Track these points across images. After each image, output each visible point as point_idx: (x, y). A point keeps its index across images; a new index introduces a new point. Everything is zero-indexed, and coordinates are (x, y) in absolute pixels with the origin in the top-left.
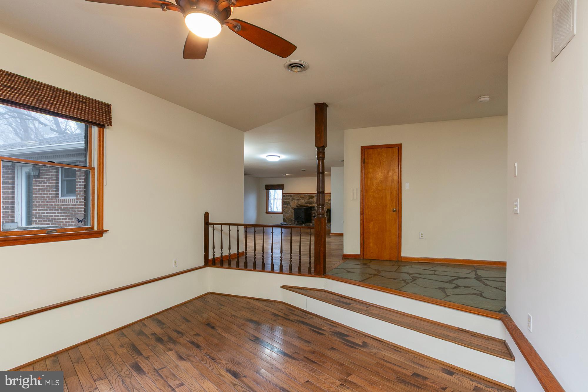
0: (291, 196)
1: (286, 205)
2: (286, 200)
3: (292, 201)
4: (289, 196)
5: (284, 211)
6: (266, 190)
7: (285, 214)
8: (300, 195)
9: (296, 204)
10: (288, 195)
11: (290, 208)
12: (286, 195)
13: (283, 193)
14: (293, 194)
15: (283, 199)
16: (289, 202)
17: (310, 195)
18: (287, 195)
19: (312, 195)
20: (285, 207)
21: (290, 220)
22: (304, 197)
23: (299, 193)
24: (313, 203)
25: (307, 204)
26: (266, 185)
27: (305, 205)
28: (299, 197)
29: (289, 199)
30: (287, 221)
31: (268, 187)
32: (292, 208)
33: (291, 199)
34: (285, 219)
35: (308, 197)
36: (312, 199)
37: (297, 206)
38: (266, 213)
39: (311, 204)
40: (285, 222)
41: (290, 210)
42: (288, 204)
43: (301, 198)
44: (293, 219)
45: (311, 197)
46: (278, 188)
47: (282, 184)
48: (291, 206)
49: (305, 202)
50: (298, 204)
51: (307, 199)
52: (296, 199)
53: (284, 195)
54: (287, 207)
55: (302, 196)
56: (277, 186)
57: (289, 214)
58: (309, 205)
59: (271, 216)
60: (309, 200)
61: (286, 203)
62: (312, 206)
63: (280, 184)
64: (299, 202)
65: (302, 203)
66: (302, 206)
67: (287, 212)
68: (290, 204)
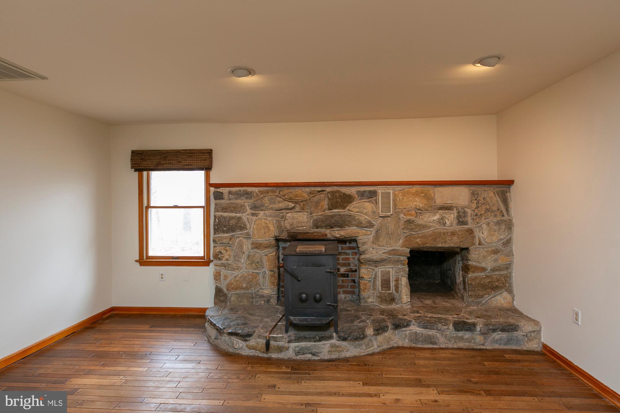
0: (248, 195)
1: (227, 232)
2: (225, 214)
3: (253, 215)
4: (239, 195)
5: (220, 259)
6: (137, 173)
7: (223, 272)
8: (286, 191)
9: (273, 231)
10: (236, 193)
11: (247, 246)
12: (225, 190)
13: (209, 185)
14: (256, 190)
16: (239, 218)
17: (333, 192)
18: (230, 193)
19: (344, 190)
20: (224, 241)
21: (246, 293)
22: (310, 199)
23: (286, 184)
24: (348, 226)
25: (321, 227)
26: (133, 152)
27: (312, 233)
28: (285, 200)
29: (241, 206)
30: (233, 298)
31: (146, 160)
32: (253, 244)
33: (247, 207)
34: (225, 290)
35: (326, 199)
36: (344, 208)
37: (276, 237)
38: (136, 261)
39: (338, 229)
40: (223, 302)
41: (244, 253)
42: (236, 230)
43: (296, 203)
44: (258, 291)
45: (341, 201)
46: (188, 165)
47: (203, 150)
48: (248, 236)
49: (312, 220)
50: (280, 228)
51: (322, 206)
52: (271, 209)
53: (218, 190)
54: (230, 239)
55: (297, 196)
56: (182, 158)
57: (242, 271)
58: (333, 234)
59: (162, 275)
60: (332, 211)
61: (225, 227)
62: (341, 236)
63: (197, 150)
64: (286, 221)
65: (299, 225)
66: (300, 237)
67: (230, 262)
68: (243, 227)
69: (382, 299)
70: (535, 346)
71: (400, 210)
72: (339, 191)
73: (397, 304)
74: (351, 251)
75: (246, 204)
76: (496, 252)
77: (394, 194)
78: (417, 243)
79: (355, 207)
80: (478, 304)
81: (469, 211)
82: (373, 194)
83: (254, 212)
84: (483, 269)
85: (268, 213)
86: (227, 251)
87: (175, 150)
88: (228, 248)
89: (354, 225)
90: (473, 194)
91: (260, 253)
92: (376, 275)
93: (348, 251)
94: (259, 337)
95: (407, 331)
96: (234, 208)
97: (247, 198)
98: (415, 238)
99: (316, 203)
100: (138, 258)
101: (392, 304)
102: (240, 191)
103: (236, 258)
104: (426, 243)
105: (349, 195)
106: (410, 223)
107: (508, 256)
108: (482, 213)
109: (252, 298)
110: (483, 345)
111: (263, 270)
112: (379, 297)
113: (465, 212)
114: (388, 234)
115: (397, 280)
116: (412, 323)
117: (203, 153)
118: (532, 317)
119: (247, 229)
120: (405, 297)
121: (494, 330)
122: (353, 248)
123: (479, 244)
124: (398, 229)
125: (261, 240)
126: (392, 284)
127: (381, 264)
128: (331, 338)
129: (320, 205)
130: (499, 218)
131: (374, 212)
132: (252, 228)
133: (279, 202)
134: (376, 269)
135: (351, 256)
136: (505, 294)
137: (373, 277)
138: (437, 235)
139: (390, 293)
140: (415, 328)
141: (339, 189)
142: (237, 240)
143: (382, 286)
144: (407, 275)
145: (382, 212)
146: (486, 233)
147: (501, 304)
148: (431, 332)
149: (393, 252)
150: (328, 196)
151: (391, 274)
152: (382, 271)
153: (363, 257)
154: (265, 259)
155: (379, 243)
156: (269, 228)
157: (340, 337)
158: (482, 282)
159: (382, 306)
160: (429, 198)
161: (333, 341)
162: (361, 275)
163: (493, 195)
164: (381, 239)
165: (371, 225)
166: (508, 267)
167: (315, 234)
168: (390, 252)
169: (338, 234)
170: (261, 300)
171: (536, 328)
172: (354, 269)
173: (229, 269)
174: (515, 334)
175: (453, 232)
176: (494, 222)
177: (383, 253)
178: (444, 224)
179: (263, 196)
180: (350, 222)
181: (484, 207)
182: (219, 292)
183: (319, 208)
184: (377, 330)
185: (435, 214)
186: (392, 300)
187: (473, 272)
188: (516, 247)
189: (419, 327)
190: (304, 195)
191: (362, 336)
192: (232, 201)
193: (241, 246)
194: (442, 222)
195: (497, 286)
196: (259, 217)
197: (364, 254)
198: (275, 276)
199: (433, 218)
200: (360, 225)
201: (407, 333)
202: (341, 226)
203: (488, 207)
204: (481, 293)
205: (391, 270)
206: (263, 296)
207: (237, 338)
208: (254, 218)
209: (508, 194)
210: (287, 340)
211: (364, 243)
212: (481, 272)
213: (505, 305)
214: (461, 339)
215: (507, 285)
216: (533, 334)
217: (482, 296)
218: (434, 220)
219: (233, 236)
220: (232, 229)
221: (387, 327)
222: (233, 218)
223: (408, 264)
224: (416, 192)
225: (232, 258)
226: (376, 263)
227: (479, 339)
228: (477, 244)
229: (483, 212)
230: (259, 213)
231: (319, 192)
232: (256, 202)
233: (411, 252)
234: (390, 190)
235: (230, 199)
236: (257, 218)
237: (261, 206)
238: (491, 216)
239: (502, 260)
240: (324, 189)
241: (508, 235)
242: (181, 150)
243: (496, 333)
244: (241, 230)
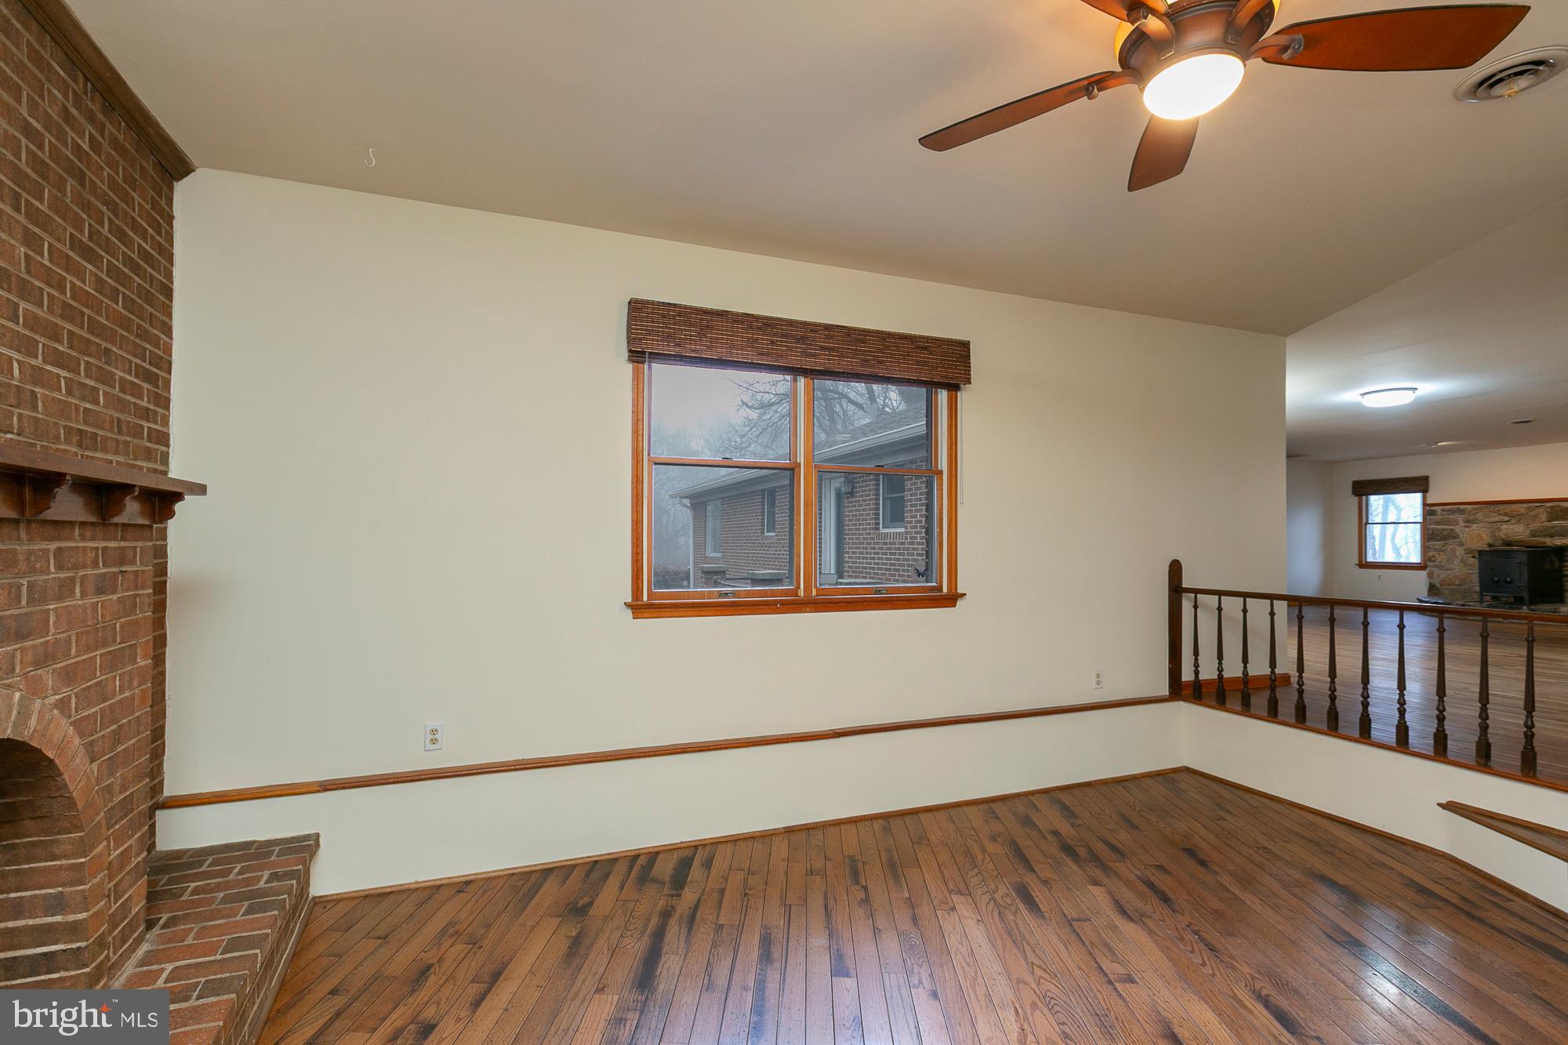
0: (1461, 511)
1: (1440, 540)
2: (1438, 527)
3: (1466, 527)
4: (1453, 512)
5: (1433, 562)
6: (1357, 498)
7: (1436, 571)
8: (1502, 507)
9: (1487, 539)
10: (1449, 510)
11: (1460, 551)
12: (1438, 509)
13: (1425, 505)
14: (1470, 507)
15: (1424, 525)
16: (1453, 530)
18: (1443, 510)
20: (1437, 547)
21: (1458, 588)
22: (1527, 513)
23: (1501, 502)
25: (1540, 536)
26: (1355, 481)
27: (1529, 542)
28: (1499, 515)
29: (1454, 521)
30: (1445, 590)
31: (1366, 487)
32: (1465, 550)
33: (1461, 521)
34: (1438, 586)
35: (1546, 513)
38: (1356, 565)
40: (1437, 595)
41: (1456, 557)
42: (1450, 539)
43: (1512, 516)
45: (1563, 514)
46: (1406, 489)
47: (1420, 476)
48: (1461, 544)
49: (1529, 530)
50: (1494, 536)
51: (1541, 519)
52: (1485, 522)
53: (1432, 508)
54: (1443, 546)
55: (1512, 511)
56: (1400, 484)
57: (1455, 571)
59: (1379, 575)
60: (1552, 522)
61: (1440, 536)
63: (1414, 476)
64: (1501, 531)
65: (1514, 534)
66: (1515, 544)
67: (1443, 564)
68: (1456, 537)
72: (1559, 506)
75: (1459, 519)
83: (1467, 524)
85: (1481, 525)
86: (1440, 555)
87: (1395, 478)
88: (1441, 553)
96: (1447, 521)
97: (1460, 514)
99: (1534, 516)
100: (1357, 562)
102: (1453, 508)
103: (1449, 561)
109: (1466, 593)
117: (1419, 479)
119: (1459, 538)
125: (1474, 547)
129: (1539, 517)
132: (1464, 537)
133: (1493, 517)
141: (1560, 504)
142: (1451, 546)
150: (1548, 510)
154: (1472, 564)
156: (1482, 537)
169: (1560, 543)
173: (1442, 570)
179: (1475, 511)
182: (1432, 586)
183: (1537, 520)
190: (1519, 509)
192: (1445, 516)
193: (1454, 551)
196: (1473, 528)
208: (1467, 529)
219: (1446, 543)
220: (1445, 538)
222: (1447, 529)
225: (1445, 561)
230: (1473, 525)
231: (1537, 506)
232: (1469, 517)
235: (1443, 515)
236: (1470, 530)
237: (1475, 520)
240: (1543, 505)
242: (1398, 479)
244: (1454, 539)
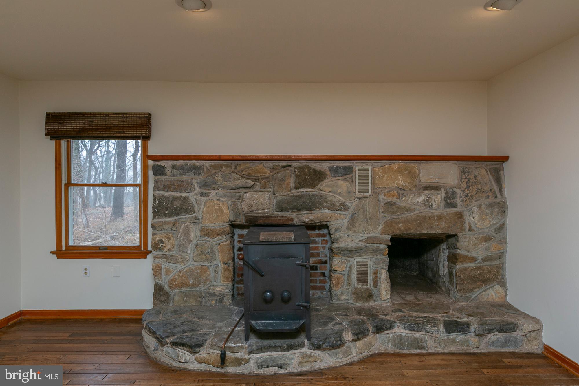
0: (197, 170)
1: (170, 215)
2: (168, 194)
3: (202, 194)
4: (185, 170)
5: (160, 249)
6: (53, 142)
7: (165, 265)
8: (243, 165)
9: (228, 215)
10: (181, 168)
11: (195, 233)
12: (167, 164)
13: (146, 157)
14: (207, 163)
15: (146, 189)
16: (186, 199)
17: (300, 168)
18: (174, 167)
19: (314, 165)
20: (166, 227)
21: (193, 292)
22: (273, 176)
23: (244, 157)
24: (318, 208)
25: (287, 210)
26: (48, 114)
27: (275, 217)
28: (242, 177)
29: (188, 184)
30: (177, 298)
31: (65, 125)
32: (202, 230)
33: (196, 185)
34: (167, 288)
35: (293, 176)
36: (314, 187)
37: (232, 221)
38: (52, 253)
39: (307, 212)
40: (165, 303)
41: (191, 241)
42: (181, 213)
43: (256, 180)
44: (208, 288)
45: (311, 178)
46: (120, 132)
47: (139, 114)
48: (196, 221)
49: (275, 202)
50: (236, 210)
51: (288, 185)
52: (226, 187)
53: (159, 163)
54: (174, 225)
55: (257, 171)
56: (112, 124)
57: (189, 264)
58: (301, 219)
59: (86, 269)
60: (300, 190)
61: (167, 209)
62: (310, 220)
63: (132, 114)
64: (244, 202)
65: (259, 207)
66: (261, 222)
67: (173, 253)
68: (190, 210)
69: (358, 296)
70: (535, 347)
71: (380, 190)
72: (308, 167)
73: (375, 301)
74: (321, 239)
75: (194, 181)
76: (487, 239)
77: (373, 171)
78: (399, 229)
79: (327, 186)
80: (468, 299)
81: (458, 192)
82: (348, 170)
83: (203, 191)
84: (474, 259)
85: (221, 192)
86: (169, 239)
87: (103, 114)
88: (171, 236)
89: (326, 208)
90: (463, 171)
91: (211, 241)
92: (350, 267)
93: (317, 239)
94: (212, 347)
95: (390, 334)
96: (179, 185)
97: (195, 174)
98: (396, 223)
99: (280, 181)
100: (54, 249)
101: (369, 301)
102: (187, 165)
103: (181, 248)
104: (409, 229)
105: (321, 171)
106: (391, 205)
107: (501, 244)
108: (472, 193)
109: (201, 297)
110: (477, 348)
111: (215, 262)
112: (354, 293)
113: (453, 193)
114: (366, 218)
115: (376, 273)
116: (396, 324)
117: (139, 117)
118: (530, 314)
119: (194, 212)
120: (384, 293)
121: (490, 331)
122: (323, 235)
123: (470, 230)
124: (377, 212)
125: (212, 226)
126: (370, 278)
127: (357, 254)
128: (302, 345)
129: (286, 183)
130: (491, 200)
131: (350, 192)
132: (201, 211)
133: (235, 179)
134: (352, 260)
135: (320, 245)
136: (497, 287)
137: (348, 269)
138: (422, 220)
139: (367, 289)
140: (399, 330)
141: (308, 164)
142: (183, 226)
143: (358, 281)
144: (387, 267)
145: (359, 192)
146: (477, 217)
147: (493, 299)
148: (418, 335)
149: (372, 240)
150: (295, 172)
151: (369, 266)
152: (358, 263)
153: (335, 245)
154: (217, 249)
155: (354, 229)
156: (222, 211)
157: (312, 344)
158: (472, 274)
159: (357, 304)
160: (413, 175)
161: (305, 350)
162: (334, 267)
163: (485, 173)
164: (357, 225)
165: (345, 208)
166: (501, 256)
167: (279, 218)
168: (368, 240)
169: (307, 218)
170: (212, 300)
171: (537, 327)
172: (324, 260)
173: (173, 261)
174: (514, 334)
175: (440, 216)
176: (486, 205)
177: (360, 241)
178: (430, 207)
179: (214, 171)
180: (320, 204)
181: (475, 187)
182: (159, 290)
183: (284, 186)
184: (357, 335)
185: (420, 195)
186: (370, 296)
187: (462, 262)
188: (510, 233)
189: (404, 328)
190: (266, 170)
191: (339, 342)
192: (176, 178)
193: (187, 233)
194: (427, 204)
195: (488, 279)
196: (211, 197)
197: (337, 242)
198: (229, 270)
199: (417, 200)
200: (332, 207)
201: (391, 335)
202: (310, 209)
203: (480, 187)
204: (471, 287)
205: (369, 261)
206: (214, 295)
207: (183, 349)
208: (204, 199)
209: (501, 172)
210: (248, 350)
211: (337, 229)
212: (471, 262)
213: (497, 300)
214: (453, 341)
215: (500, 277)
216: (532, 334)
217: (472, 291)
218: (418, 202)
219: (177, 220)
220: (176, 212)
221: (368, 330)
222: (178, 198)
223: (388, 254)
224: (399, 168)
225: (175, 247)
226: (351, 252)
227: (473, 341)
228: (467, 230)
229: (474, 193)
230: (211, 193)
231: (284, 167)
232: (206, 179)
233: (392, 239)
234: (369, 166)
235: (173, 175)
236: (208, 198)
237: (213, 184)
238: (483, 197)
239: (494, 248)
240: (290, 164)
241: (501, 219)
242: (111, 114)
243: (492, 334)
244: (188, 213)
